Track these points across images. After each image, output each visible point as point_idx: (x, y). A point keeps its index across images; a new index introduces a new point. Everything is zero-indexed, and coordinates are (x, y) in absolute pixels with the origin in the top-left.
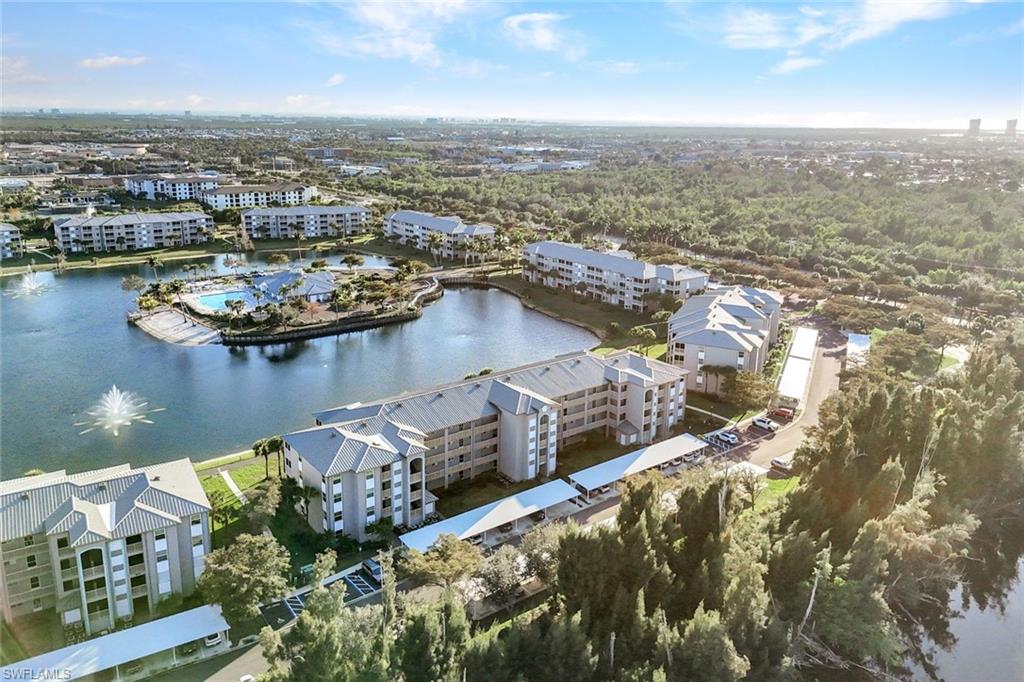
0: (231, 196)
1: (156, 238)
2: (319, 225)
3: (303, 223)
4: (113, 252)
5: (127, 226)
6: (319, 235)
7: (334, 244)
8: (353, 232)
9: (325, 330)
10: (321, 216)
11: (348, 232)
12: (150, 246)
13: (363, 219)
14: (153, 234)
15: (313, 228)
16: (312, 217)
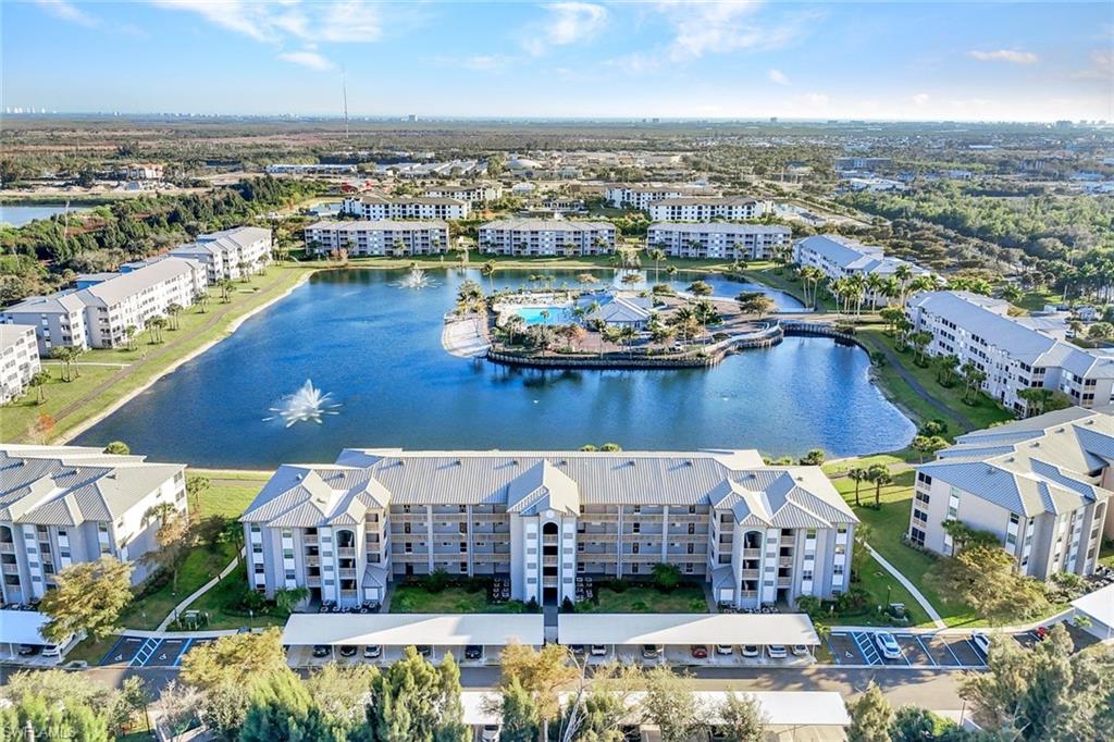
0: (673, 208)
1: (557, 246)
2: (724, 245)
3: (706, 241)
4: (519, 257)
5: (532, 232)
6: (723, 256)
7: (727, 268)
8: (764, 256)
9: (586, 362)
10: (728, 235)
11: (758, 256)
12: (552, 253)
13: (780, 242)
14: (554, 242)
15: (717, 249)
16: (717, 235)
